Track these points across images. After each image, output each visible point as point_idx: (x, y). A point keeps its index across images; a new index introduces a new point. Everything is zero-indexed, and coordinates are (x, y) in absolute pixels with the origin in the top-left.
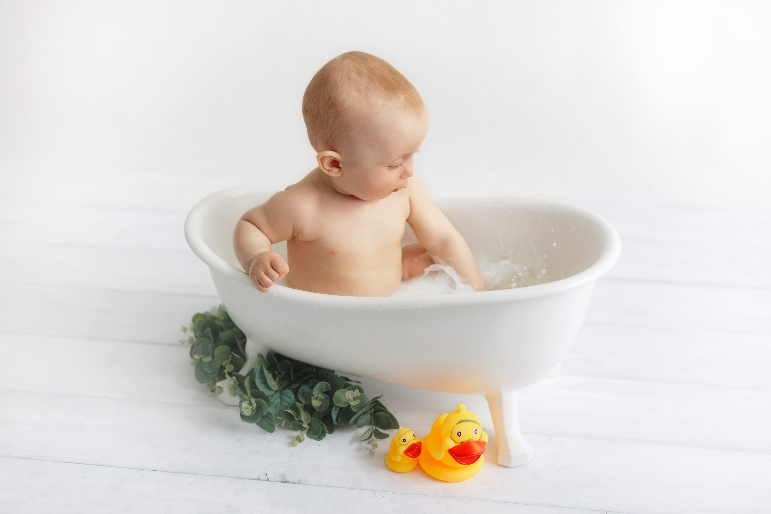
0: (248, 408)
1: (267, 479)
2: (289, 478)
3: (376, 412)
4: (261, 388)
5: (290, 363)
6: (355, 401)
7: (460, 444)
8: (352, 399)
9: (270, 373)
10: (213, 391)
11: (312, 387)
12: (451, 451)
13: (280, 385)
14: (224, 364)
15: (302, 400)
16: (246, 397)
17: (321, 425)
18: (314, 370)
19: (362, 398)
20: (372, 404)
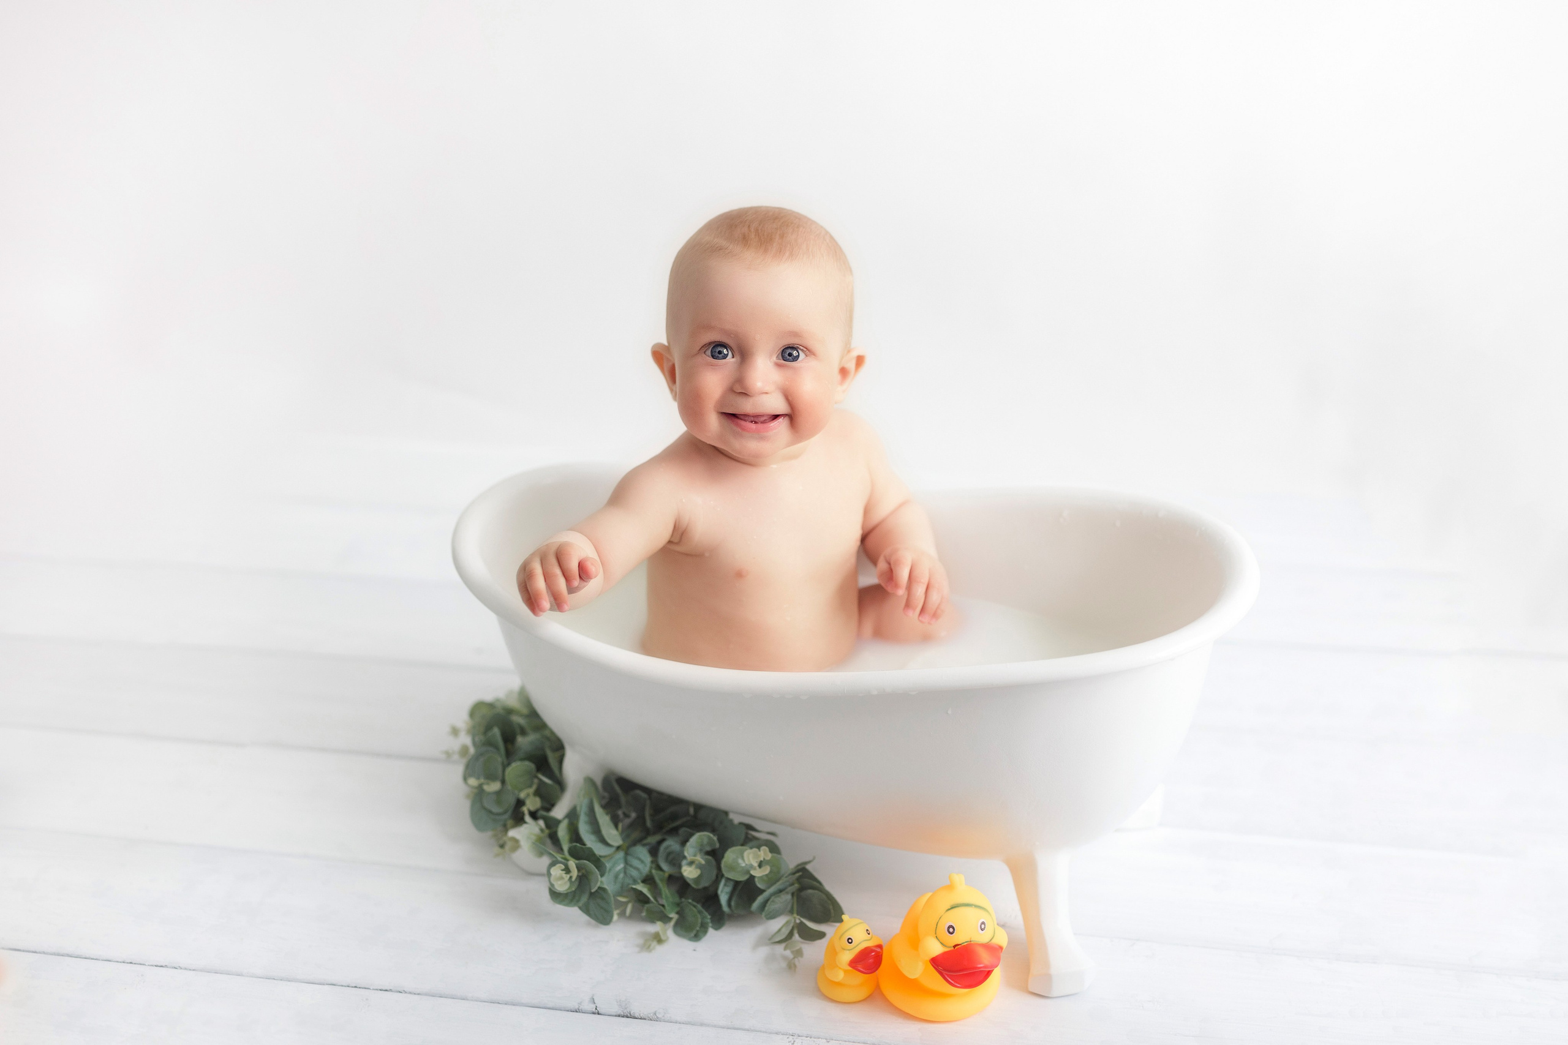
0: (561, 878)
1: (594, 1010)
2: (636, 1010)
3: (802, 889)
4: (590, 841)
5: (644, 795)
6: (763, 868)
7: (953, 948)
8: (756, 864)
9: (607, 814)
10: (502, 846)
11: (684, 843)
12: (935, 962)
13: (625, 834)
14: (522, 795)
15: (665, 866)
16: (559, 857)
17: (700, 912)
18: (692, 811)
19: (775, 865)
20: (794, 873)
